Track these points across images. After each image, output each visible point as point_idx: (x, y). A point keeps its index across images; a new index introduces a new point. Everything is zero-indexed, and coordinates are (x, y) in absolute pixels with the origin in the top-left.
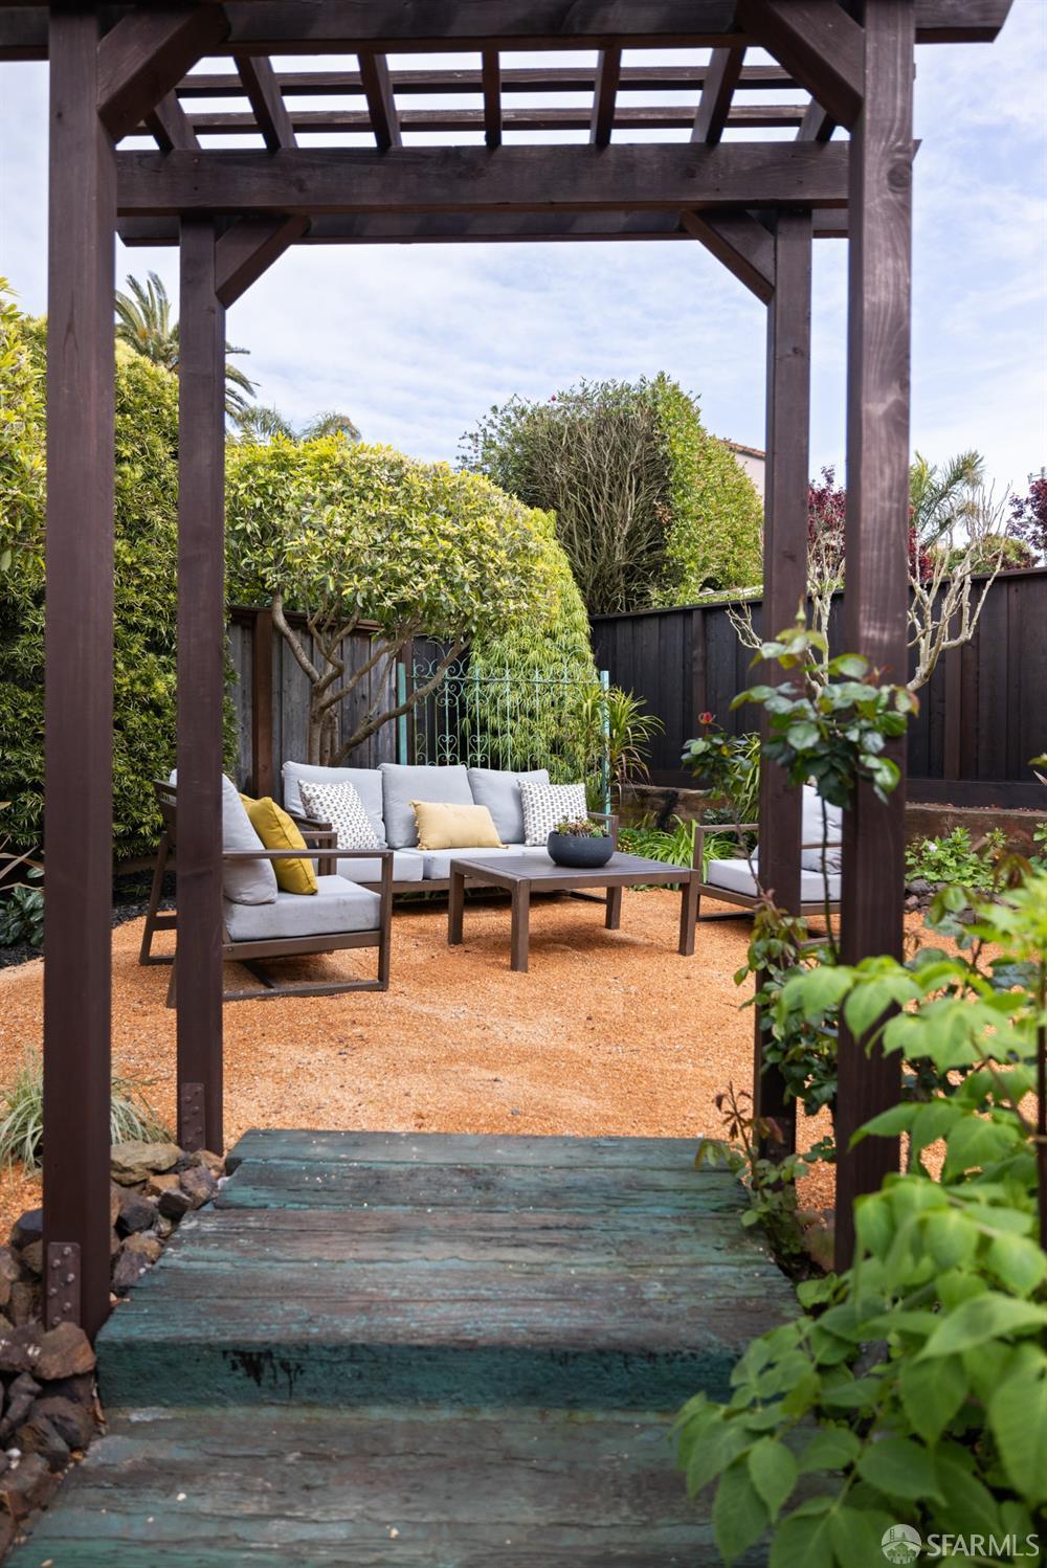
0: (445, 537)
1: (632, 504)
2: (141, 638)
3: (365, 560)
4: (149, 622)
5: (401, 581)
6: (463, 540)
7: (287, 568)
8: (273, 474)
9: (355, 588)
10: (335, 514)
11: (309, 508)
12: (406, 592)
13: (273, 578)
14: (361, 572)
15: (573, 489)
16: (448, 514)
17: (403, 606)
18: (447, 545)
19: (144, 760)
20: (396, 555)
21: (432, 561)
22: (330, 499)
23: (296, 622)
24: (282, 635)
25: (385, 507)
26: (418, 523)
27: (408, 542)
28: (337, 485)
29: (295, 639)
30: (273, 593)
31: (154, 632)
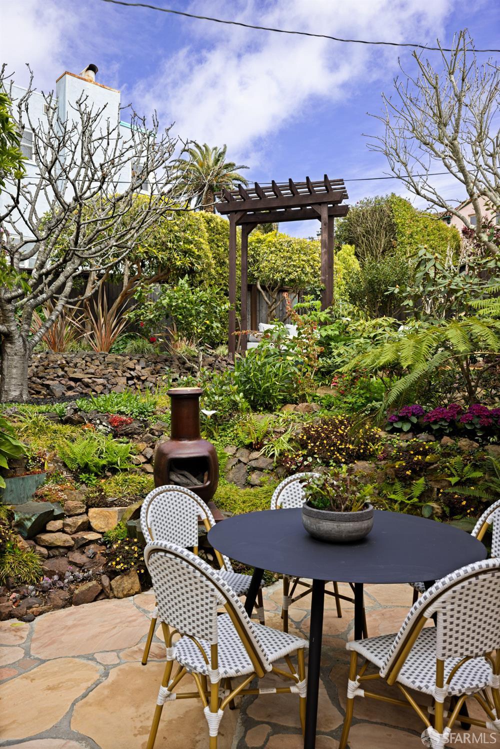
0: (303, 260)
1: (383, 240)
2: (223, 292)
3: (280, 268)
4: (225, 288)
5: (290, 274)
6: (309, 261)
7: (261, 271)
8: (257, 245)
9: (278, 276)
10: (272, 257)
11: (266, 255)
12: (292, 277)
13: (256, 274)
14: (279, 272)
15: (364, 236)
16: (305, 254)
17: (292, 281)
18: (303, 263)
19: (224, 324)
20: (289, 266)
21: (299, 267)
22: (272, 252)
23: (263, 287)
24: (260, 292)
25: (285, 254)
26: (295, 257)
27: (292, 263)
28: (273, 249)
29: (264, 293)
30: (257, 279)
31: (226, 290)
